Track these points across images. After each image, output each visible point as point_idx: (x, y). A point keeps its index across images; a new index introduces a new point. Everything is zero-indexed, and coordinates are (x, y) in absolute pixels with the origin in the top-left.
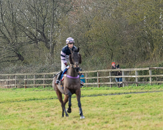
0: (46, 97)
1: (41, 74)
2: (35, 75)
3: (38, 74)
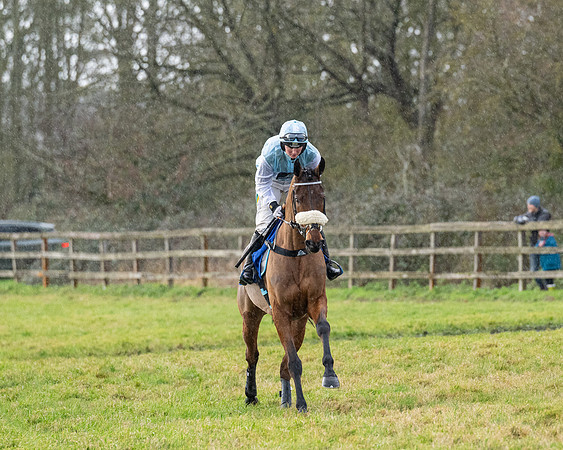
0: (400, 324)
1: (379, 230)
2: (355, 235)
3: (366, 230)
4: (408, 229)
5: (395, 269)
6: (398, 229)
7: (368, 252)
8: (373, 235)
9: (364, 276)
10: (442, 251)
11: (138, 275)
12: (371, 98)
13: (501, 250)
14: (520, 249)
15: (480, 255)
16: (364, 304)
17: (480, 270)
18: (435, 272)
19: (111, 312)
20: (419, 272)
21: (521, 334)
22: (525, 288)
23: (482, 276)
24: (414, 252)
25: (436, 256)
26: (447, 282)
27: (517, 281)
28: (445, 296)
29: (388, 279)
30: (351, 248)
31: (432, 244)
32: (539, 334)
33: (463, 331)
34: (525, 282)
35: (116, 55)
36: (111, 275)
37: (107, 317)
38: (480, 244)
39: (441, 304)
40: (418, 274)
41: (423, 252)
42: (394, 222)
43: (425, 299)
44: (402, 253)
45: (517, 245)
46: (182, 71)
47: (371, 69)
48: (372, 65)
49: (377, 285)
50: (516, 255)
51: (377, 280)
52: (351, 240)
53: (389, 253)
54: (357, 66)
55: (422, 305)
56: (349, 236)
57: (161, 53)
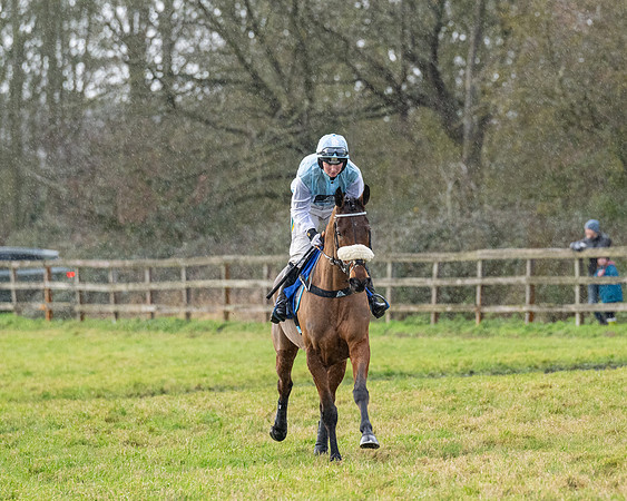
1: (420, 258)
2: (393, 264)
3: (406, 258)
4: (452, 257)
5: (438, 302)
6: (441, 256)
7: (408, 282)
8: (414, 264)
9: (403, 308)
10: (490, 281)
11: (152, 308)
12: (411, 112)
13: (556, 280)
14: (577, 279)
15: (532, 286)
16: (403, 340)
17: (531, 302)
18: (483, 305)
19: (122, 349)
20: (464, 304)
21: (578, 373)
22: (582, 322)
23: (535, 309)
24: (459, 282)
25: (483, 287)
26: (496, 315)
27: (573, 314)
28: (493, 330)
29: (429, 313)
30: (389, 278)
31: (479, 273)
32: (597, 373)
33: (513, 371)
34: (583, 316)
35: (127, 63)
36: (122, 308)
37: (117, 354)
38: (533, 274)
39: (489, 340)
40: (463, 306)
41: (469, 282)
42: (437, 249)
43: (471, 335)
44: (445, 283)
45: (573, 274)
46: (200, 81)
47: (411, 79)
48: (412, 73)
49: (418, 320)
50: (573, 286)
51: (418, 313)
52: (389, 269)
53: (431, 283)
54: (396, 76)
55: (468, 342)
56: (386, 265)
57: (177, 61)
